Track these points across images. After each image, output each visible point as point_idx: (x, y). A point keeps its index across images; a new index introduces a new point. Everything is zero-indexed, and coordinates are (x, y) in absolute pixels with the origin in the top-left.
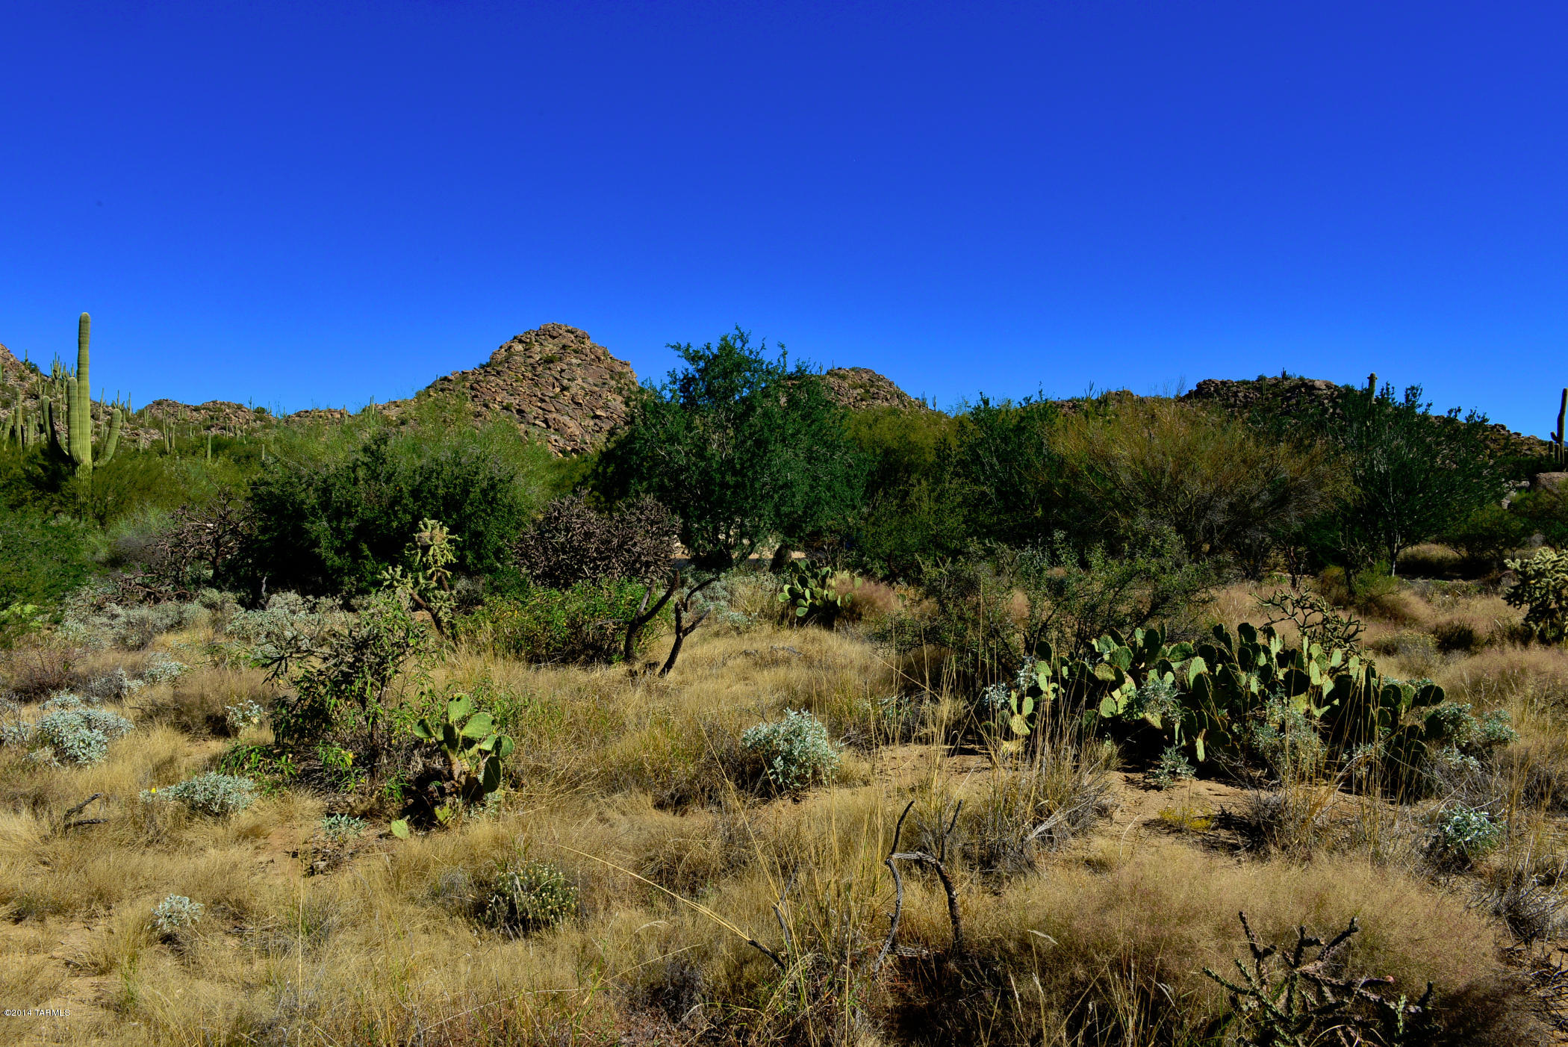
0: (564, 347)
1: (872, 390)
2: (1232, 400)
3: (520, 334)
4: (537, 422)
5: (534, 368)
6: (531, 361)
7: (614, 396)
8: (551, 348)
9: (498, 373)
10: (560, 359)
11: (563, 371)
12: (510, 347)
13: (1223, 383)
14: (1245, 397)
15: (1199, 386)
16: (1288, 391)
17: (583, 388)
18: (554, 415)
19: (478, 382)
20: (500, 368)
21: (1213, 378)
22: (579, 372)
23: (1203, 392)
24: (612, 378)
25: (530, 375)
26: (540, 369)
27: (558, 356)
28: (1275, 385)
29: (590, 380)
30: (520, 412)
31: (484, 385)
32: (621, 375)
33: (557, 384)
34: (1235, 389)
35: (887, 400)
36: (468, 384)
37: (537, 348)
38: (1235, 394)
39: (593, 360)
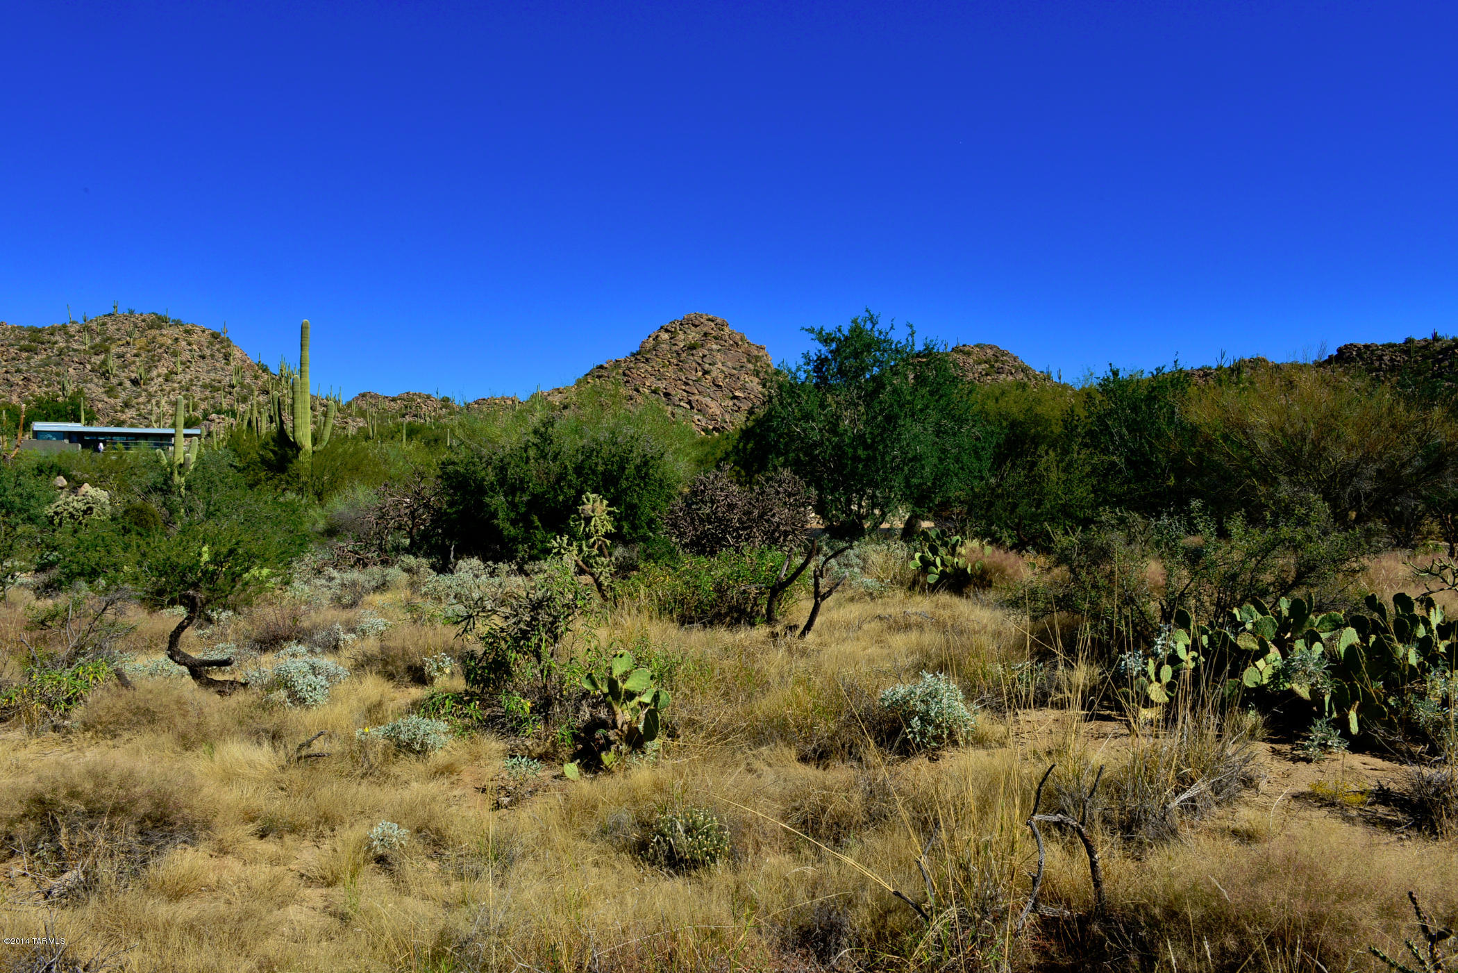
0: (706, 334)
1: (996, 365)
2: (1377, 364)
3: (665, 324)
4: (682, 404)
5: (679, 354)
6: (676, 348)
7: (751, 378)
8: (693, 335)
9: (647, 360)
10: (702, 346)
11: (704, 356)
12: (657, 336)
13: (1367, 347)
14: (1391, 360)
15: (1339, 350)
16: (1439, 353)
17: (722, 371)
18: (697, 397)
19: (629, 369)
20: (648, 356)
21: (1354, 342)
22: (719, 356)
23: (1344, 356)
24: (749, 361)
25: (675, 361)
27: (700, 343)
28: (1425, 347)
29: (729, 364)
30: (667, 395)
31: (635, 371)
32: (757, 358)
33: (699, 368)
34: (1379, 352)
35: (1011, 374)
36: (621, 371)
37: (681, 336)
38: (1380, 358)
39: (732, 345)
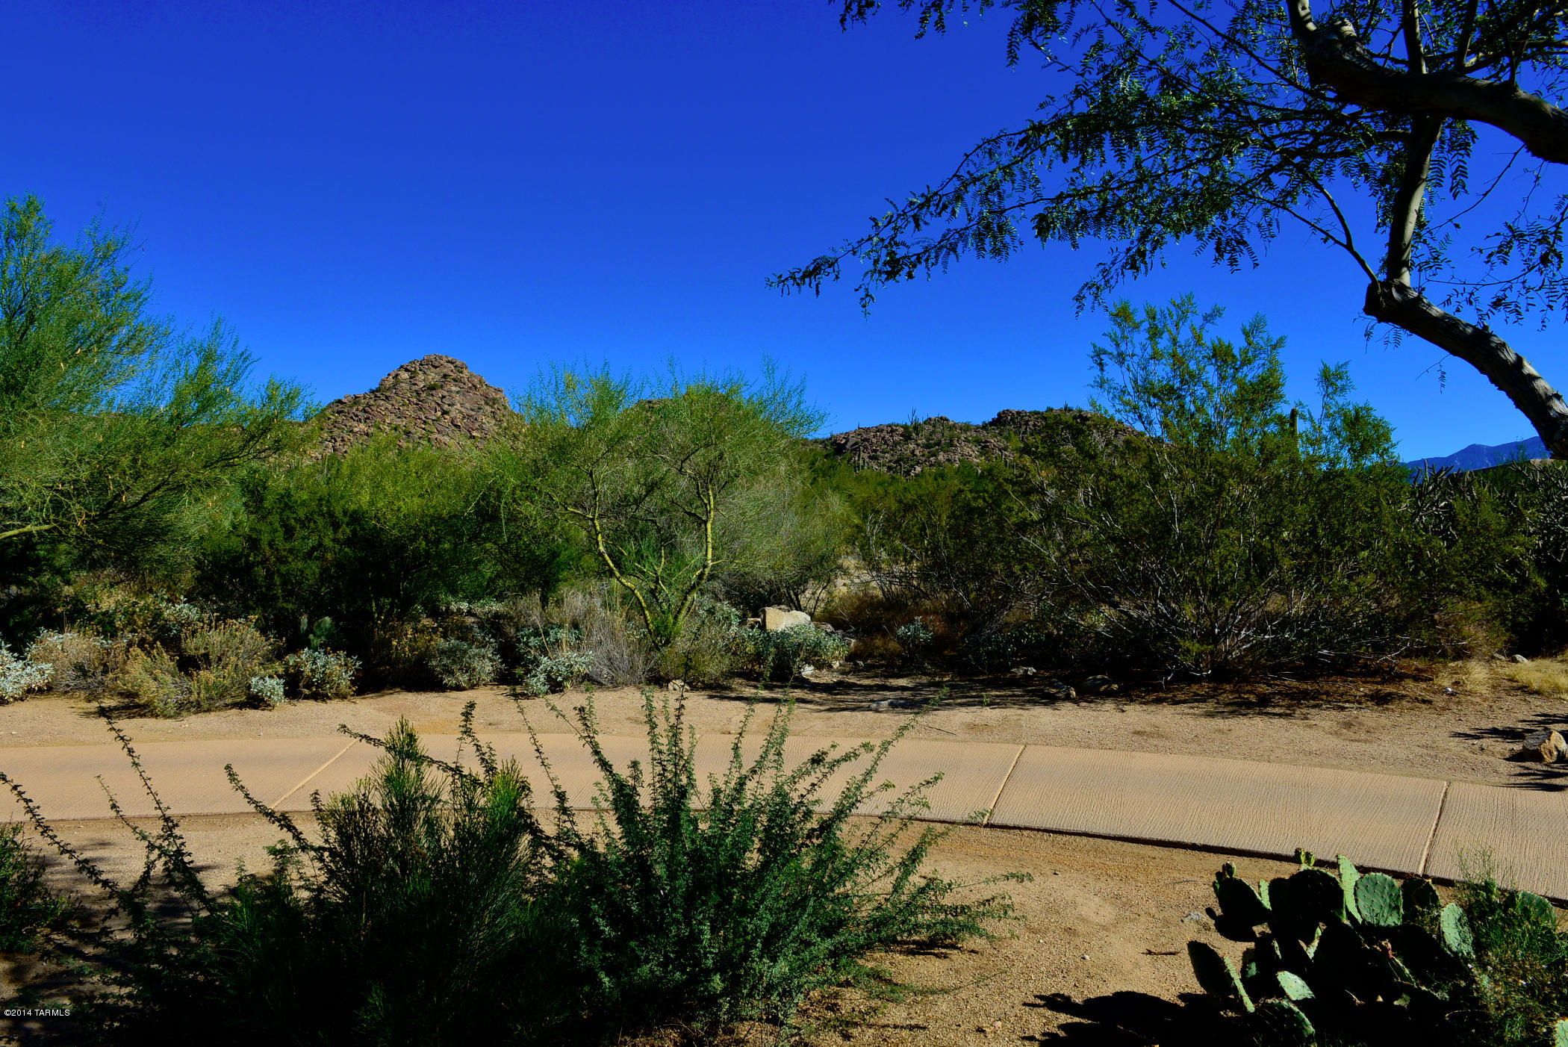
0: (445, 376)
2: (1024, 428)
3: (405, 363)
4: (421, 441)
5: (418, 394)
6: (417, 388)
7: (489, 419)
8: (433, 376)
9: (387, 397)
10: (442, 387)
11: (444, 397)
12: (397, 375)
13: (1018, 413)
14: (1035, 425)
15: (999, 414)
16: (1067, 421)
17: (460, 412)
18: (436, 436)
19: (369, 406)
20: (388, 394)
21: (1011, 408)
22: (458, 398)
23: (1001, 421)
24: (487, 404)
25: (415, 400)
26: (424, 395)
27: (439, 384)
28: (1059, 416)
29: (467, 405)
31: (374, 408)
32: (494, 401)
33: (438, 408)
34: (1027, 418)
36: (361, 408)
37: (421, 376)
38: (1027, 423)
39: (470, 388)
